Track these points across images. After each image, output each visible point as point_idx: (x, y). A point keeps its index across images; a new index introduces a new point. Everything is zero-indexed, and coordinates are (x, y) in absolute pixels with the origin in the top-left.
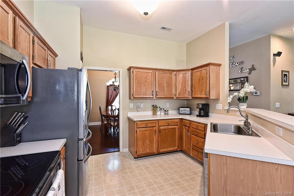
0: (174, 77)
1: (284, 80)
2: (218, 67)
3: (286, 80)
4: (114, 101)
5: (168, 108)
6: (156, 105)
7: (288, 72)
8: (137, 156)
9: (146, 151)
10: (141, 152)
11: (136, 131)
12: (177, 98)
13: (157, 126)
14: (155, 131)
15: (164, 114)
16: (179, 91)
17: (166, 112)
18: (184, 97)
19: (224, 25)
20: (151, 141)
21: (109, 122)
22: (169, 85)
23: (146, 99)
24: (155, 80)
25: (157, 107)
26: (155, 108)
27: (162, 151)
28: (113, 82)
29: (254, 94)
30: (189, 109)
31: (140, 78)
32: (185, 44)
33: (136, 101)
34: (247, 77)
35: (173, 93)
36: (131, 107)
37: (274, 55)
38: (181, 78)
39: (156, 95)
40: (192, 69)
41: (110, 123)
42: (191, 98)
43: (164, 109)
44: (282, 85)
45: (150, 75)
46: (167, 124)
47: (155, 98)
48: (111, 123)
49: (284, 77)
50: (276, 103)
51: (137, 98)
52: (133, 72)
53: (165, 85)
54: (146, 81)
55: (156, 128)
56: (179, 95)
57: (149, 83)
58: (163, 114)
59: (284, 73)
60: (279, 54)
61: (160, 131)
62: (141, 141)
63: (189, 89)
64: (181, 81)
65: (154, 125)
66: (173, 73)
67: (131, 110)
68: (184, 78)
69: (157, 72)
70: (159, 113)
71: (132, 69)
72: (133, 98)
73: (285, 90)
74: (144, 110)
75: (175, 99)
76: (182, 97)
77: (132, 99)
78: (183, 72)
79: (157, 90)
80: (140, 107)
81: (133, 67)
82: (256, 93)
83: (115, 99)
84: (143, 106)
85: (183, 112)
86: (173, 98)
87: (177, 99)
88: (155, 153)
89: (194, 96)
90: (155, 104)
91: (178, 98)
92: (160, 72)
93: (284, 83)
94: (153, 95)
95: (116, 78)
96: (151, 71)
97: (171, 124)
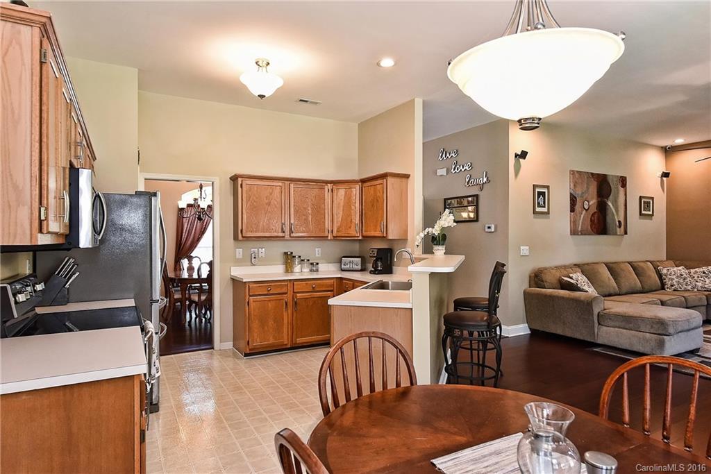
0: (327, 196)
1: (539, 203)
2: (404, 180)
3: (541, 203)
4: (196, 246)
5: (318, 258)
6: (292, 253)
7: (548, 187)
8: (250, 350)
9: (268, 340)
10: (258, 342)
11: (248, 302)
12: (334, 237)
13: (290, 294)
14: (286, 303)
15: (308, 270)
16: (337, 223)
17: (314, 266)
18: (346, 235)
19: (411, 103)
20: (278, 321)
21: (187, 296)
22: (318, 211)
23: (271, 240)
24: (287, 201)
25: (294, 257)
26: (289, 259)
27: (300, 340)
28: (195, 200)
29: (487, 230)
30: (359, 260)
31: (257, 198)
32: (356, 125)
33: (250, 244)
34: (477, 196)
35: (327, 226)
36: (237, 257)
37: (516, 155)
38: (343, 198)
39: (291, 231)
40: (363, 181)
41: (190, 297)
42: (360, 238)
43: (308, 260)
44: (535, 212)
45: (277, 192)
46: (311, 289)
47: (287, 237)
48: (192, 297)
49: (538, 197)
50: (522, 248)
51: (250, 239)
52: (241, 185)
53: (310, 212)
54: (269, 204)
55: (288, 297)
56: (337, 231)
57: (276, 207)
58: (306, 270)
59: (537, 190)
60: (524, 155)
61: (296, 303)
62: (257, 322)
63: (357, 220)
64: (342, 204)
65: (284, 290)
66: (326, 187)
67: (239, 262)
68: (348, 197)
69: (292, 186)
70: (297, 269)
71: (240, 180)
72: (243, 237)
73: (541, 221)
74: (266, 261)
75: (331, 240)
76: (343, 235)
77: (240, 241)
78: (346, 186)
79: (292, 222)
80: (257, 257)
81: (242, 176)
82: (489, 228)
83: (199, 239)
84: (263, 255)
85: (347, 267)
86: (327, 237)
87: (334, 239)
88: (286, 345)
89: (364, 234)
90: (288, 250)
91: (337, 237)
92: (301, 185)
93: (538, 209)
94: (284, 232)
95: (203, 191)
96: (280, 184)
97: (317, 289)
